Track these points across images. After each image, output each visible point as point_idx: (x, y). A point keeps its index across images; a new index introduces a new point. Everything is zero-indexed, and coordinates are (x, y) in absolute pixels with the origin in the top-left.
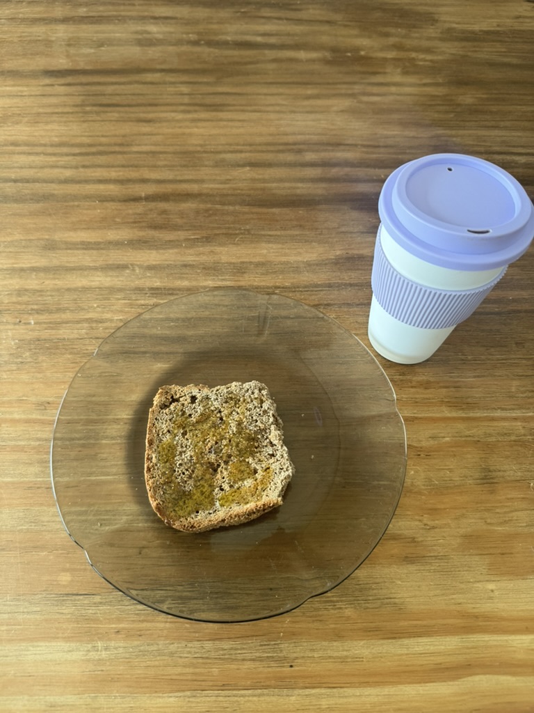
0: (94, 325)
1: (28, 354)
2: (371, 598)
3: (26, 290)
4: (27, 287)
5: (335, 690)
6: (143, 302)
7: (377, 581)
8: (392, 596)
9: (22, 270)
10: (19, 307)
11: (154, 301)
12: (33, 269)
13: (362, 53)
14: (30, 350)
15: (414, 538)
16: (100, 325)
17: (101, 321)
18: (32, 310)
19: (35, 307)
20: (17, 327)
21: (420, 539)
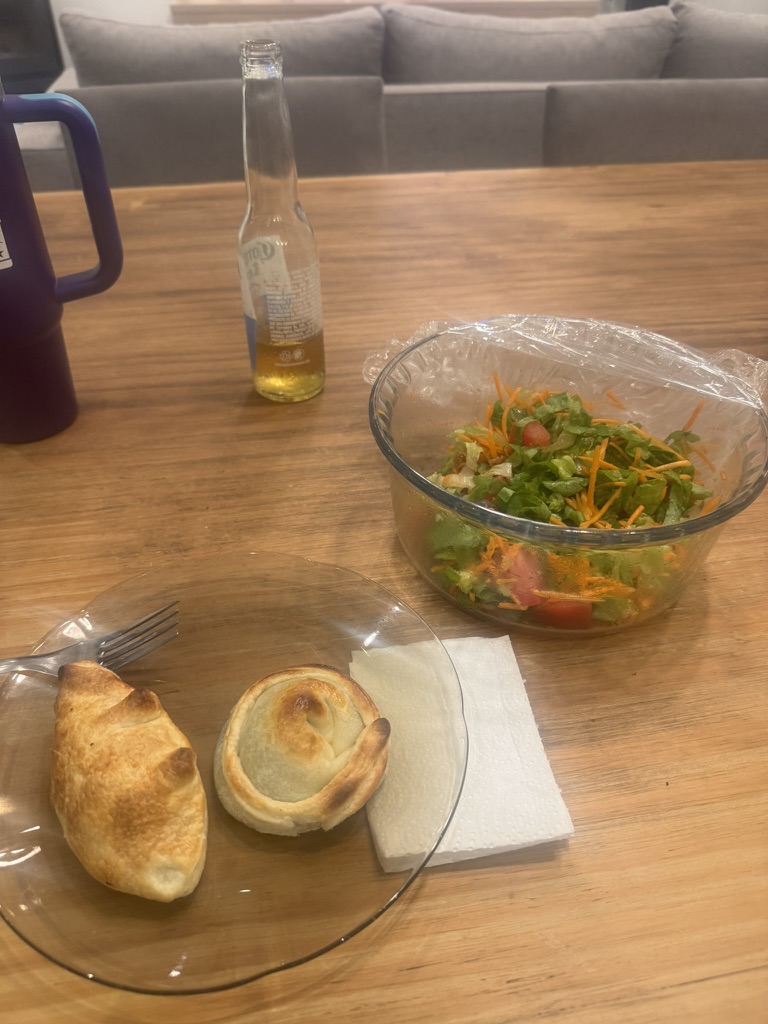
0: (296, 503)
1: (227, 535)
2: (708, 713)
3: (205, 480)
4: (206, 477)
5: (706, 806)
6: (343, 478)
7: (708, 697)
8: (731, 709)
9: (194, 463)
10: (202, 495)
11: (355, 475)
12: (205, 461)
13: (500, 257)
14: (229, 532)
15: (732, 653)
16: (302, 502)
17: (303, 499)
18: (218, 496)
19: (222, 493)
20: (205, 513)
21: (738, 654)
